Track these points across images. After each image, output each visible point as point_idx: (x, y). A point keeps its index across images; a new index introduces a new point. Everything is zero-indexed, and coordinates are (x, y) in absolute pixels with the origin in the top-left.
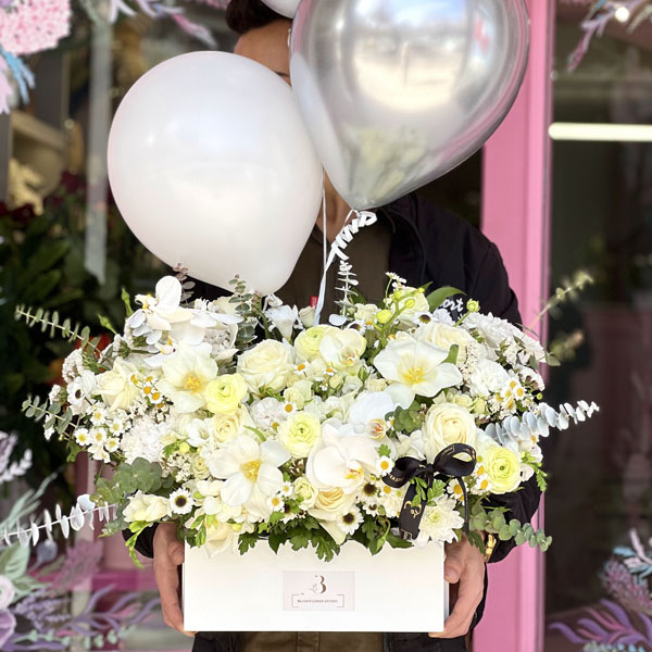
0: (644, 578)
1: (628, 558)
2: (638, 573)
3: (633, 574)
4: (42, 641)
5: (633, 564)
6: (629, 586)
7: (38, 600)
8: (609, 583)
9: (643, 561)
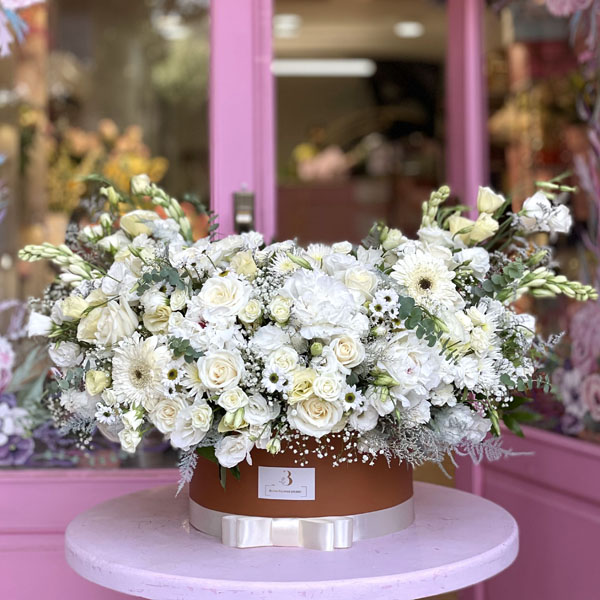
4: (56, 459)
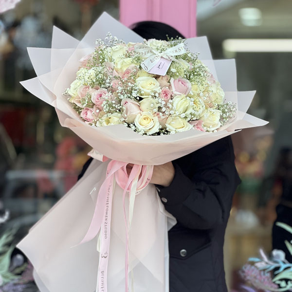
0: (268, 272)
1: (257, 262)
2: (264, 270)
3: (261, 271)
5: (261, 265)
6: (258, 277)
7: (15, 285)
8: (245, 277)
9: (267, 263)
